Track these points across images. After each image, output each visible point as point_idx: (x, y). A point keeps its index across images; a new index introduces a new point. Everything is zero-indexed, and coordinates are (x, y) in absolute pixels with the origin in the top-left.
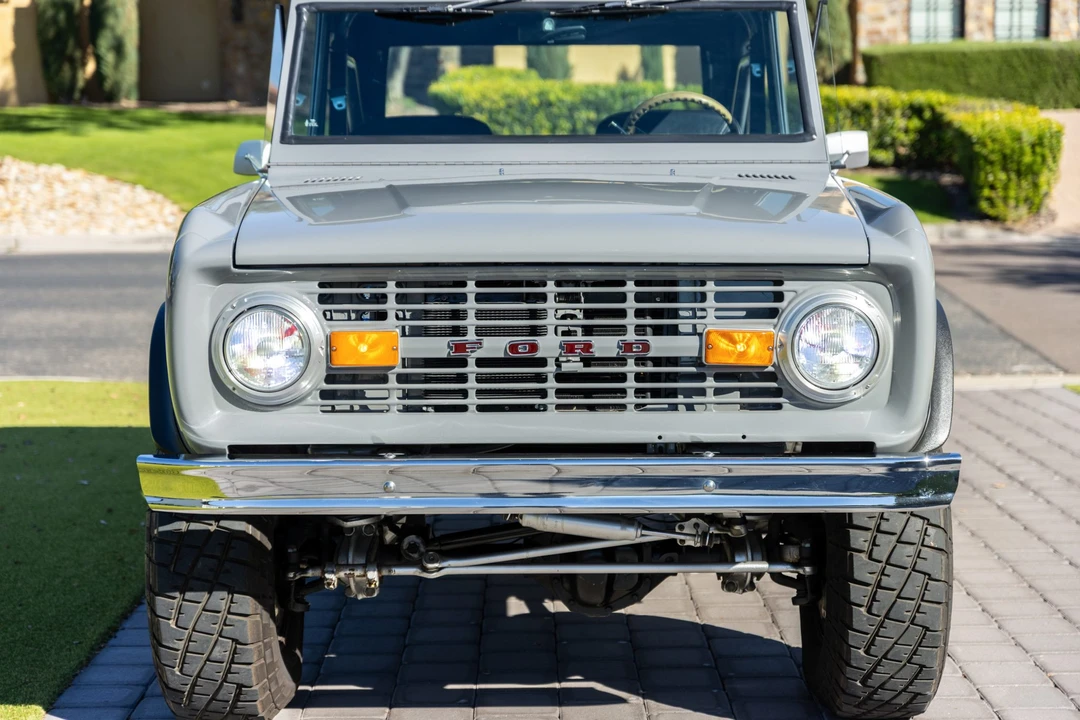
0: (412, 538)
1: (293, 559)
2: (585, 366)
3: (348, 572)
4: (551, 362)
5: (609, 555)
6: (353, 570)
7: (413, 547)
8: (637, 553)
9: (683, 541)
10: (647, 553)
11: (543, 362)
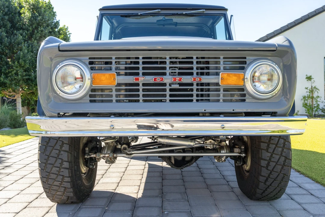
0: (124, 146)
1: (87, 152)
2: (179, 86)
3: (104, 155)
4: (168, 85)
5: (184, 151)
6: (105, 155)
7: (125, 149)
8: (192, 149)
9: (206, 146)
10: (194, 150)
11: (165, 85)
